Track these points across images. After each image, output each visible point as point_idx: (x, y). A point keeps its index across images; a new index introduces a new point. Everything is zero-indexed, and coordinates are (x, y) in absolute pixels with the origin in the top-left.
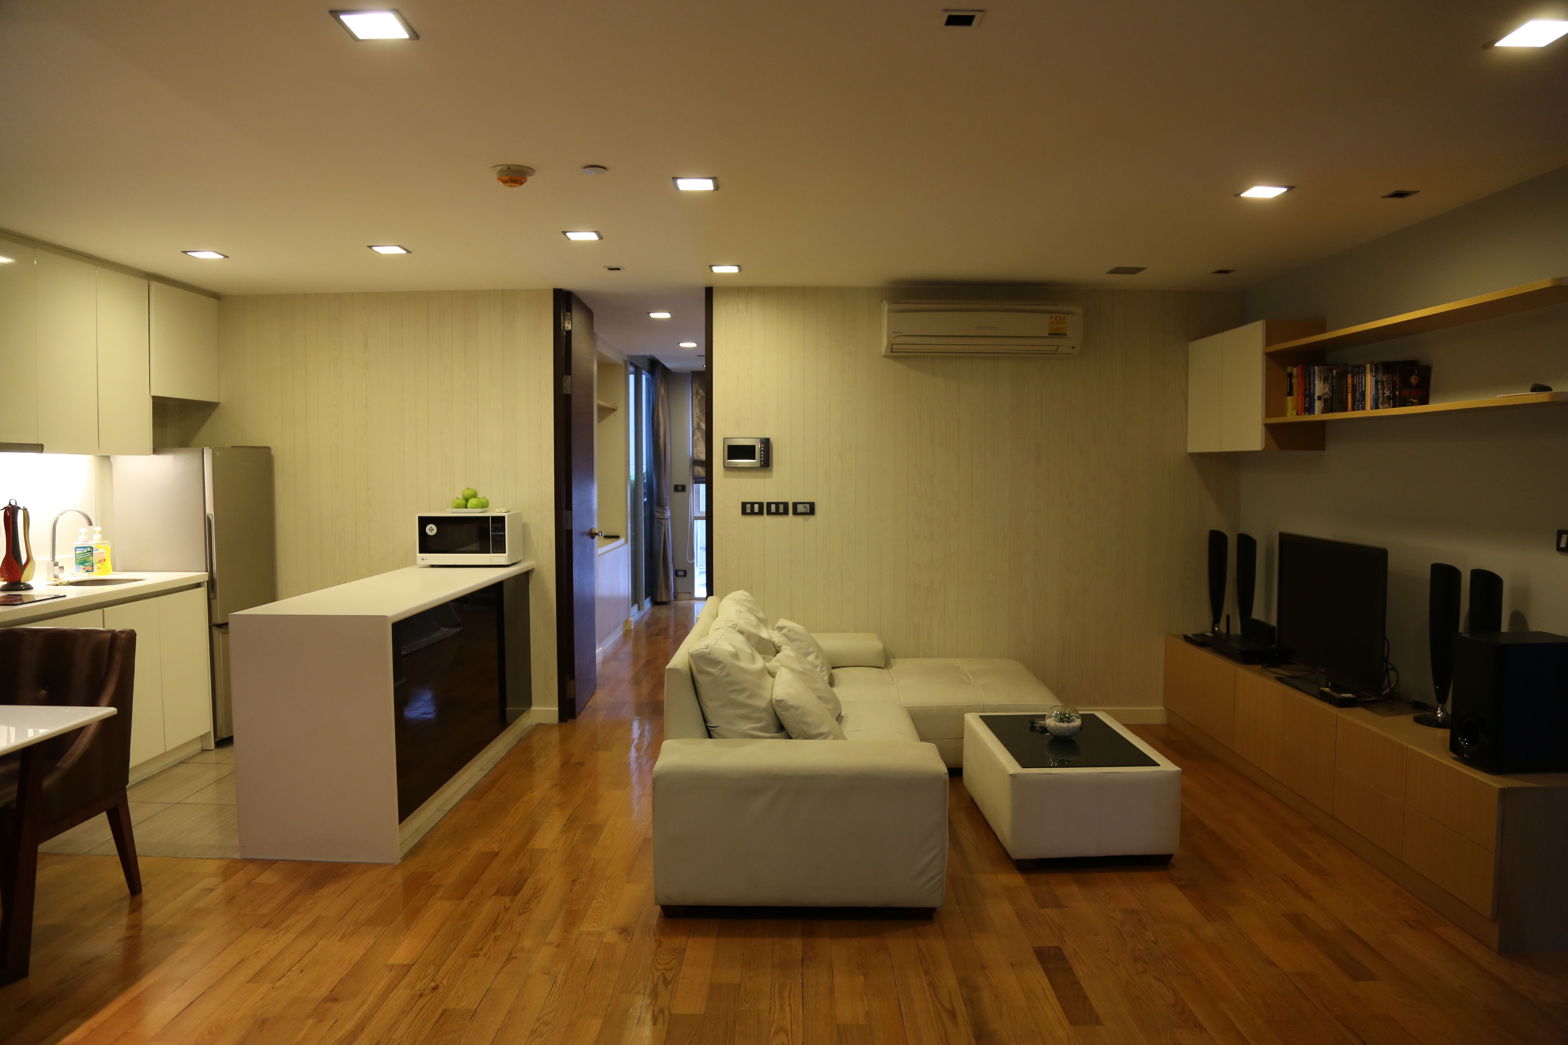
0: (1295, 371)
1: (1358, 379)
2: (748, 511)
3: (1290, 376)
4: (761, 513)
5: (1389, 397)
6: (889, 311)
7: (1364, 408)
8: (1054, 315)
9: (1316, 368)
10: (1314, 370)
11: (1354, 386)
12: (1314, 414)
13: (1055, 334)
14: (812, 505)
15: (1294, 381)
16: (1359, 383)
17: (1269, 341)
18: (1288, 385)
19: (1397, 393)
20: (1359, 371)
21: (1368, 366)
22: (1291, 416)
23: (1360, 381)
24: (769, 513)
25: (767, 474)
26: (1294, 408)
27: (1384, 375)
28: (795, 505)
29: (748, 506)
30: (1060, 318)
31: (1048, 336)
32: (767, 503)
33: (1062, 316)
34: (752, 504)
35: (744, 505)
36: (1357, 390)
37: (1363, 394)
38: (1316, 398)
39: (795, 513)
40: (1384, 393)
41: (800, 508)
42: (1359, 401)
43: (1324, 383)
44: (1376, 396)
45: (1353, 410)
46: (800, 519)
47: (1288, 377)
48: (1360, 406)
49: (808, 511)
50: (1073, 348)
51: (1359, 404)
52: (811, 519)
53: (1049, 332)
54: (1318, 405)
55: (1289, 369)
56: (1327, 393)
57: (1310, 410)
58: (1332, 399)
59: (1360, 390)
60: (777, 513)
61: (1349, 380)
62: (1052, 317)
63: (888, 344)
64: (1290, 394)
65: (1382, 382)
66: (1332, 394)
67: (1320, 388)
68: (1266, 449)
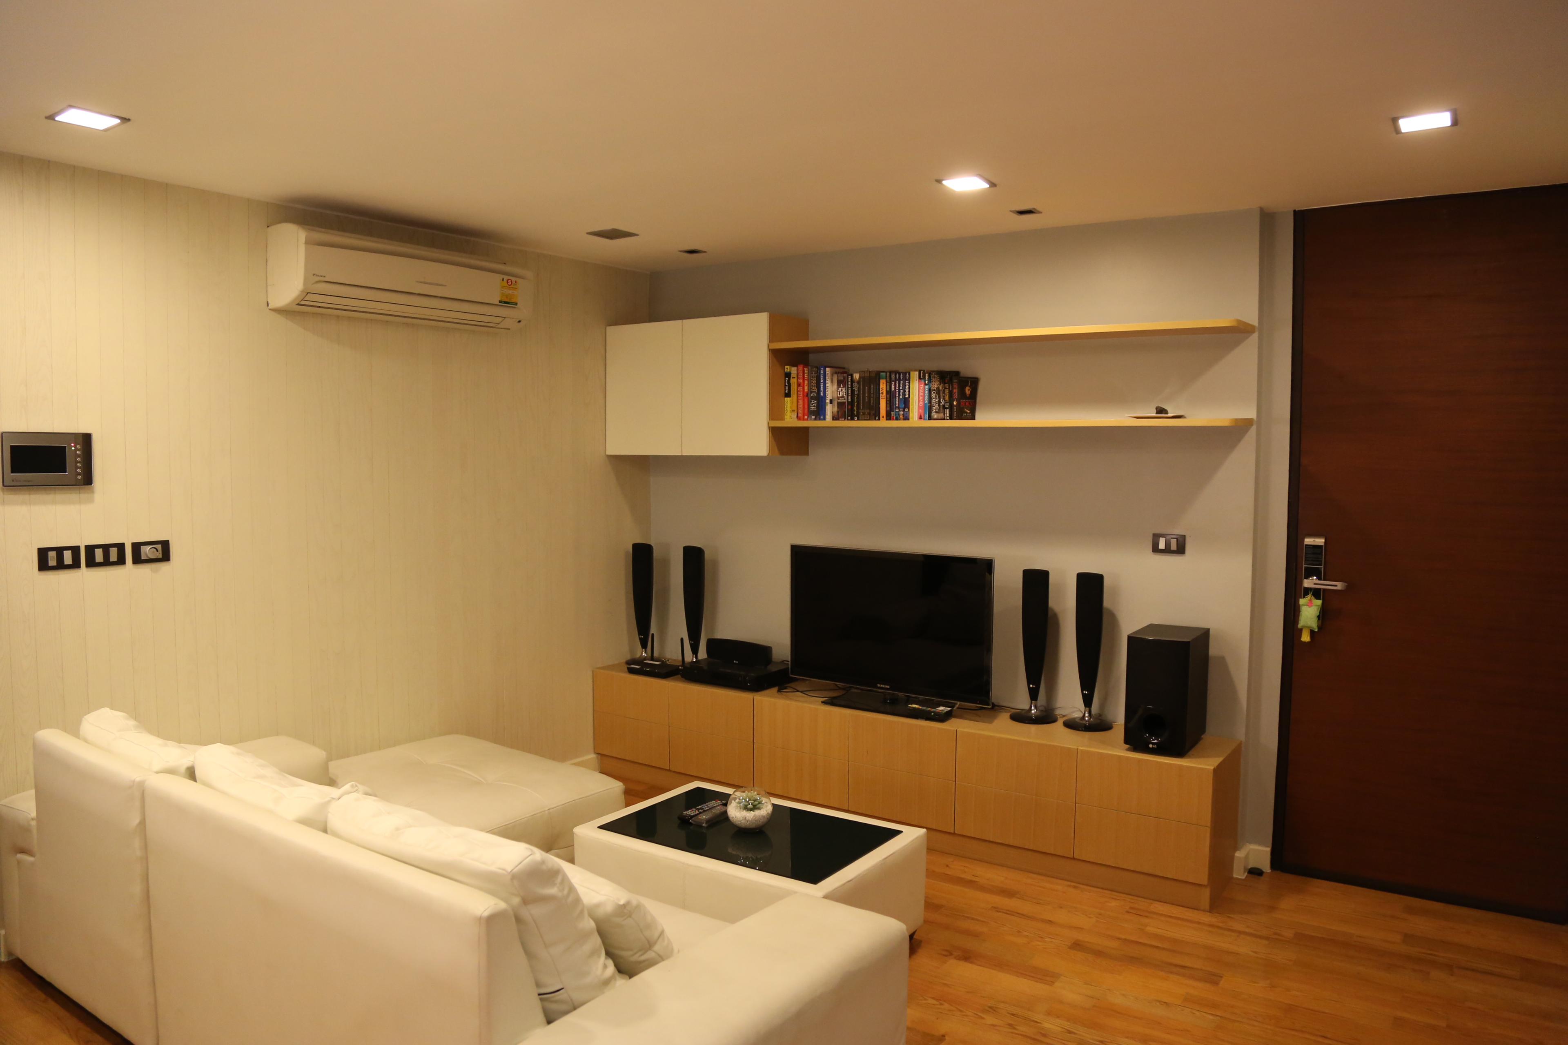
0: (794, 371)
1: (897, 385)
2: (52, 562)
3: (788, 375)
4: (76, 565)
5: (944, 406)
6: (307, 243)
7: (906, 418)
8: (506, 278)
9: (828, 369)
10: (825, 371)
11: (889, 393)
12: (824, 419)
13: (506, 303)
14: (165, 545)
15: (794, 382)
16: (899, 390)
17: (773, 337)
18: (785, 385)
19: (955, 403)
20: (905, 377)
21: (915, 375)
22: (790, 420)
23: (901, 388)
24: (91, 563)
25: (84, 496)
26: (793, 411)
27: (940, 384)
28: (136, 547)
29: (52, 555)
30: (512, 282)
31: (498, 303)
32: (86, 547)
33: (513, 279)
34: (60, 551)
35: (43, 553)
36: (896, 397)
37: (906, 402)
38: (828, 401)
39: (138, 560)
40: (939, 402)
41: (146, 551)
42: (899, 408)
43: (839, 386)
44: (930, 405)
45: (889, 417)
46: (145, 570)
47: (786, 377)
48: (902, 413)
49: (160, 556)
50: (520, 321)
51: (899, 411)
52: (163, 567)
53: (499, 299)
54: (830, 410)
55: (788, 368)
56: (843, 397)
57: (819, 413)
58: (851, 403)
59: (901, 397)
60: (107, 563)
61: (883, 385)
62: (503, 280)
63: (303, 292)
64: (788, 395)
65: (938, 391)
66: (851, 398)
67: (832, 390)
68: (770, 454)
